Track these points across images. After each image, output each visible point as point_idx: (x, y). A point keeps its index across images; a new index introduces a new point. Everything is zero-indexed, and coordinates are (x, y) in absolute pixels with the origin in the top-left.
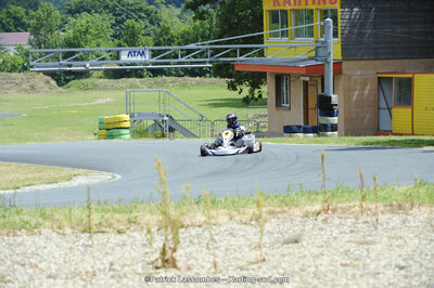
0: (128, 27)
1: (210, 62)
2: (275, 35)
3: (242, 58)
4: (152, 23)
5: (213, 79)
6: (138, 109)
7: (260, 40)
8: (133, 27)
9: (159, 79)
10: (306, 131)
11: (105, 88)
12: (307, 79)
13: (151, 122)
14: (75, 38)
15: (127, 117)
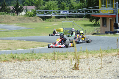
0: (62, 5)
1: (85, 14)
2: (102, 7)
3: (94, 13)
4: (68, 3)
5: (85, 19)
6: (65, 27)
7: (98, 8)
8: (63, 5)
9: (71, 19)
10: (111, 33)
11: (55, 21)
12: (111, 19)
13: (68, 30)
14: (47, 7)
15: (62, 29)
